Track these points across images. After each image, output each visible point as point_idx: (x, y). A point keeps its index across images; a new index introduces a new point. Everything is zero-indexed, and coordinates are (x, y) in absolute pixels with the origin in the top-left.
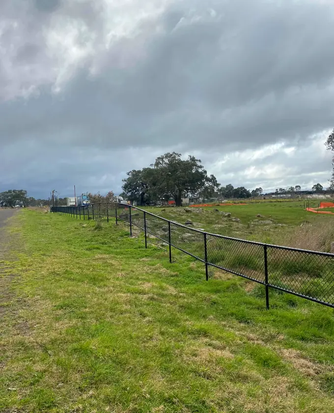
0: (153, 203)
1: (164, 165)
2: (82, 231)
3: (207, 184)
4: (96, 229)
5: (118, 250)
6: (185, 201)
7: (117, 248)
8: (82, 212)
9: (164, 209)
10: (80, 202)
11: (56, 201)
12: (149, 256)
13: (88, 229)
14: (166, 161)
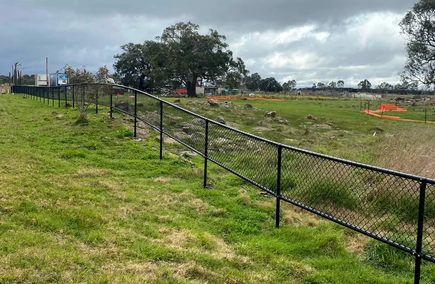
0: (155, 90)
1: (175, 39)
2: (55, 124)
3: (231, 70)
4: (77, 123)
5: (116, 161)
6: (199, 90)
7: (112, 157)
8: (56, 96)
9: (177, 99)
10: (54, 82)
11: (20, 79)
12: (168, 174)
13: (66, 123)
14: (177, 33)
